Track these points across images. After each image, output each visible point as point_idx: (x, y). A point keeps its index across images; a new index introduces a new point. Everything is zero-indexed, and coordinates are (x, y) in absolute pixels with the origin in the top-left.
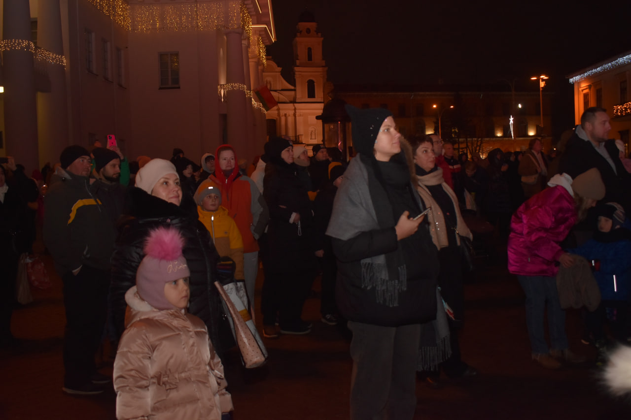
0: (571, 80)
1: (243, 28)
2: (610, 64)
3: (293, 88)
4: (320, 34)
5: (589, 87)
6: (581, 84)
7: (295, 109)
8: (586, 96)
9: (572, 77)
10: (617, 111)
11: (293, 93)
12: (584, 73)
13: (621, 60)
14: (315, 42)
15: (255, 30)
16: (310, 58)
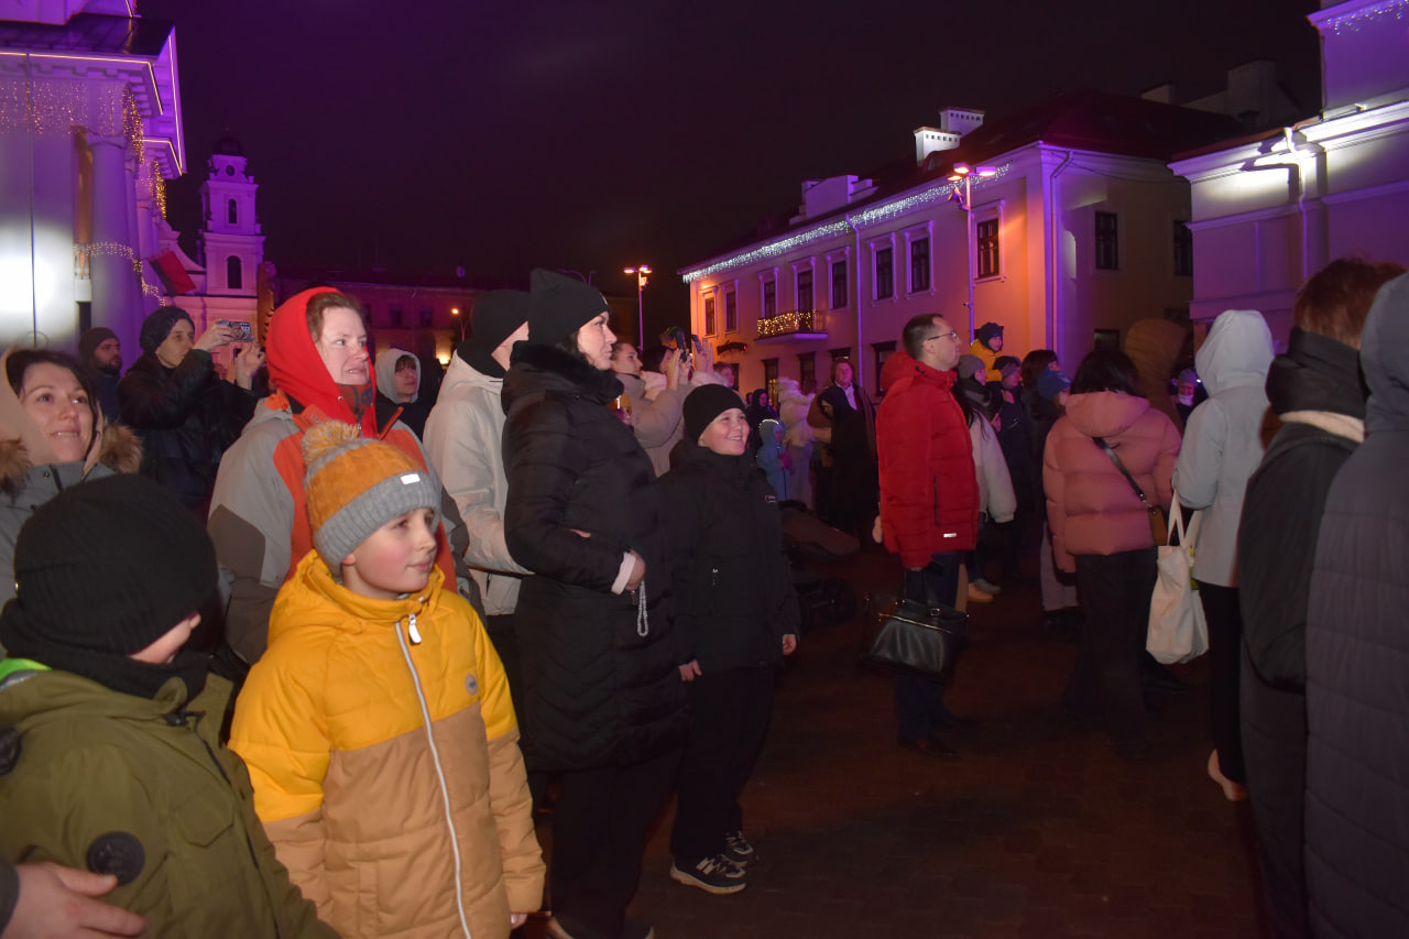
0: (686, 278)
1: (129, 139)
2: (749, 255)
3: (200, 269)
4: (251, 178)
5: (716, 289)
6: (701, 283)
7: (204, 307)
8: (709, 303)
9: (688, 273)
10: (763, 329)
11: (202, 277)
12: (707, 267)
13: (770, 249)
14: (244, 192)
15: (149, 147)
16: (233, 218)
